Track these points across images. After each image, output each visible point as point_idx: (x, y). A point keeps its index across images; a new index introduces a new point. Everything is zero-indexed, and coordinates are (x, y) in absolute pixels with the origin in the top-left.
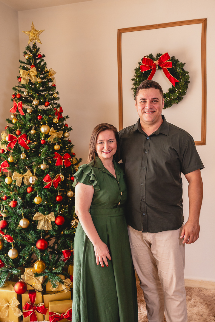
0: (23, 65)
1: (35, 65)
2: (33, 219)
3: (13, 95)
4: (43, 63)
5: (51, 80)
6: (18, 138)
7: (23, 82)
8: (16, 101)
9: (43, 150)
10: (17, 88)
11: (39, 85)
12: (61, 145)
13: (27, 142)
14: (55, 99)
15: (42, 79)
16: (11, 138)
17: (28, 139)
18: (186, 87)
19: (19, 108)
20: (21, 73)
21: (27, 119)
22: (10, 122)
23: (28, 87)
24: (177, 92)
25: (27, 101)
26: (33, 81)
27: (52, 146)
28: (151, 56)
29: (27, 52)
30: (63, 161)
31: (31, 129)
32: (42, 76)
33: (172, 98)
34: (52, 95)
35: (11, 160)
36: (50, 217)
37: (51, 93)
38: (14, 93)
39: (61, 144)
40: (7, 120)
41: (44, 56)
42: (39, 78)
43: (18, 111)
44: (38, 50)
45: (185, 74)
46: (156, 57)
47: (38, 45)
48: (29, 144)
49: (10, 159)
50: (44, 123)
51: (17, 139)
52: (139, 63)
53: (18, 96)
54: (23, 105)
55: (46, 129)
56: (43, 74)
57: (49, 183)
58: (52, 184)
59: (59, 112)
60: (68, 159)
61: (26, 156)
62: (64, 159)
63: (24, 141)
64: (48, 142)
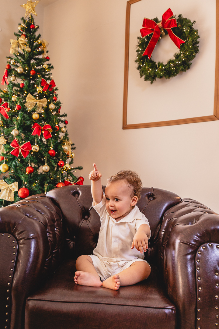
7: (11, 52)
13: (7, 109)
17: (9, 107)
18: (197, 51)
20: (11, 43)
24: (182, 55)
27: (30, 114)
28: (155, 20)
29: (22, 23)
30: (42, 133)
33: (176, 64)
36: (13, 187)
39: (43, 115)
41: (38, 28)
42: (28, 47)
45: (193, 32)
47: (34, 17)
57: (16, 148)
58: (20, 151)
59: (49, 84)
60: (47, 130)
61: (3, 124)
62: (43, 131)
63: (4, 110)
64: (28, 111)
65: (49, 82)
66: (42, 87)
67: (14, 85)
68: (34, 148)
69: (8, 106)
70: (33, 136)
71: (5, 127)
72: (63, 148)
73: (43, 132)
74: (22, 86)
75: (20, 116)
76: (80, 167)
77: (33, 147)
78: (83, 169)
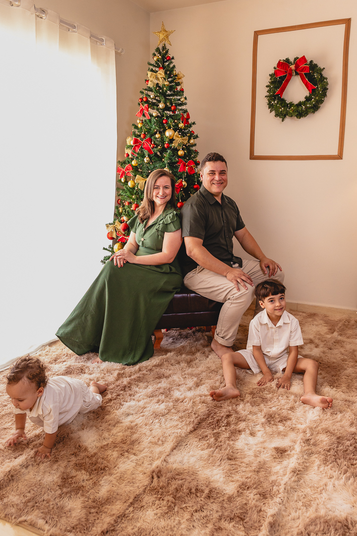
0: (151, 67)
1: (163, 67)
3: (140, 99)
4: (171, 66)
5: (178, 84)
6: (142, 142)
7: (150, 84)
8: (142, 104)
9: (166, 155)
10: (144, 91)
11: (166, 88)
13: (152, 146)
14: (182, 104)
15: (170, 82)
16: (136, 141)
17: (153, 143)
18: (324, 95)
19: (145, 111)
20: (149, 76)
21: (153, 123)
22: (136, 127)
23: (156, 90)
24: (313, 99)
25: (153, 105)
26: (161, 84)
27: (175, 150)
28: (287, 60)
29: (156, 53)
31: (156, 133)
32: (170, 79)
33: (307, 107)
34: (179, 100)
37: (179, 97)
38: (141, 97)
39: (186, 151)
40: (133, 125)
41: (173, 58)
42: (166, 80)
43: (144, 115)
44: (167, 52)
45: (323, 79)
46: (293, 62)
47: (168, 47)
48: (153, 147)
49: (134, 163)
50: (170, 128)
52: (275, 68)
53: (144, 100)
54: (149, 109)
55: (171, 133)
56: (172, 77)
59: (186, 118)
62: (187, 167)
63: (148, 145)
65: (185, 116)
69: (151, 142)
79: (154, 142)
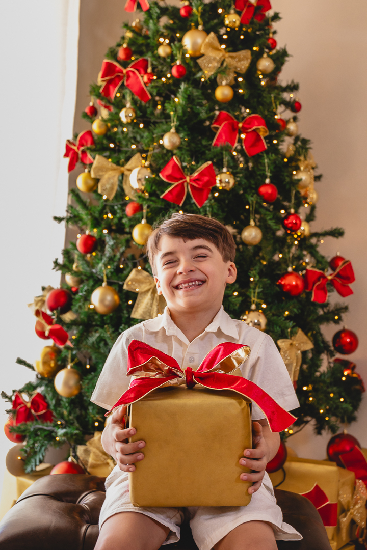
2: (125, 287)
6: (125, 71)
12: (241, 91)
13: (146, 78)
16: (109, 70)
17: (149, 70)
30: (240, 140)
35: (100, 127)
39: (241, 88)
49: (96, 127)
51: (122, 72)
55: (196, 40)
57: (176, 184)
58: (188, 189)
59: (255, 4)
60: (254, 131)
61: (136, 117)
62: (243, 133)
63: (137, 78)
64: (203, 80)
66: (239, 13)
67: (164, 11)
68: (221, 181)
69: (146, 68)
70: (219, 148)
71: (141, 126)
72: (296, 178)
73: (243, 136)
74: (186, 12)
75: (183, 97)
76: (335, 230)
77: (218, 178)
78: (346, 235)
79: (153, 69)
